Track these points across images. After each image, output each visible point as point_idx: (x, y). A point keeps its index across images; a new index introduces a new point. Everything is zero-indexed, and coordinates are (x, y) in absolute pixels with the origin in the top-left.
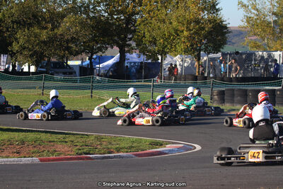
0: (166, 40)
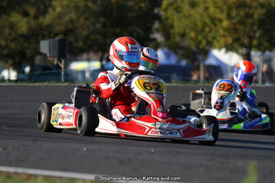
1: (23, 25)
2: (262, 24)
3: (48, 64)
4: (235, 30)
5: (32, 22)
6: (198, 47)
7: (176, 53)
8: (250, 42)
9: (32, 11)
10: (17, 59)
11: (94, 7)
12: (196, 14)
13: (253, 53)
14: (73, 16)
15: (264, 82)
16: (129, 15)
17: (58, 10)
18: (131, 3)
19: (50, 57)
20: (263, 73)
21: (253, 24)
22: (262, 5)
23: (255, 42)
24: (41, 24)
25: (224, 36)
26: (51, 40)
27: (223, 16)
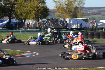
0: (26, 14)
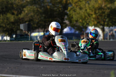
1: (12, 18)
2: (109, 16)
3: (22, 34)
4: (98, 18)
5: (16, 17)
6: (83, 26)
7: (74, 28)
8: (104, 23)
9: (16, 13)
10: (10, 32)
11: (41, 11)
12: (82, 12)
13: (105, 28)
14: (32, 14)
15: (110, 39)
16: (55, 13)
17: (26, 12)
18: (55, 8)
19: (24, 31)
20: (109, 35)
21: (105, 16)
22: (109, 8)
23: (106, 23)
24: (19, 18)
25: (93, 21)
26: (25, 24)
27: (93, 13)
